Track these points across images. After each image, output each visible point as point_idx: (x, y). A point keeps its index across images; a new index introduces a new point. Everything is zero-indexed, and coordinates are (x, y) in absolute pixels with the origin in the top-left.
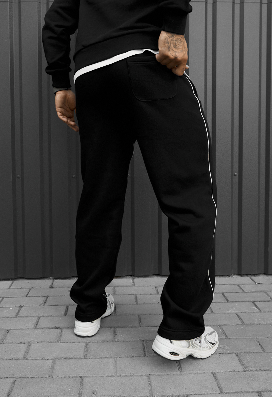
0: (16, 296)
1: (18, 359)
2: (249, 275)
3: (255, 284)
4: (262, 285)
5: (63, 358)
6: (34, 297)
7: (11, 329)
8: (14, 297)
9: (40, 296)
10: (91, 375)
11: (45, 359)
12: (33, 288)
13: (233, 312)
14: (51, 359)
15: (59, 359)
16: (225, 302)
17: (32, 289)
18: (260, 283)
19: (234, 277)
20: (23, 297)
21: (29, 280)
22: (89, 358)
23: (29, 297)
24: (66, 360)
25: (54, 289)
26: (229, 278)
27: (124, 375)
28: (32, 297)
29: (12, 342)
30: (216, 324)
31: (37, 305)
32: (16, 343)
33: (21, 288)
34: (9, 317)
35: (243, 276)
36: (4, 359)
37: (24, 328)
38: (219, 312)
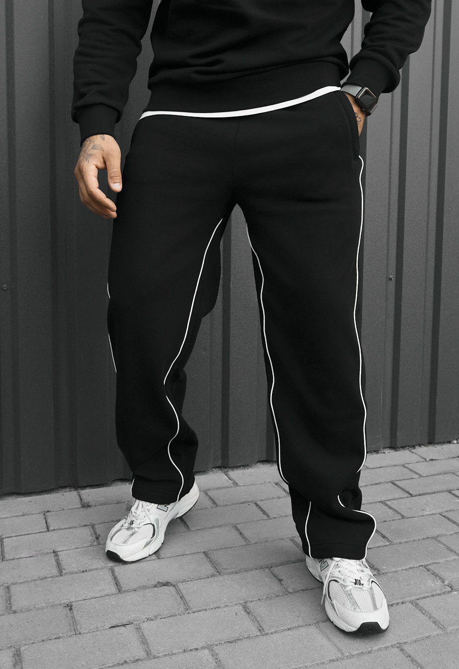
0: (26, 533)
1: (137, 660)
2: (406, 447)
3: (427, 461)
4: (437, 461)
5: (223, 642)
6: (65, 528)
7: (72, 600)
8: (22, 534)
9: (75, 527)
10: (302, 665)
11: (191, 650)
12: (48, 511)
13: (434, 512)
14: (202, 648)
15: (217, 645)
16: (407, 497)
17: (48, 513)
18: (433, 459)
19: (386, 452)
20: (41, 532)
21: (28, 496)
22: (272, 633)
23: (54, 530)
24: (232, 644)
25: (92, 508)
26: (379, 455)
27: (356, 652)
28: (61, 529)
29: (97, 628)
30: (426, 537)
31: (86, 545)
32: (105, 628)
33: (23, 515)
34: (46, 578)
35: (398, 449)
36: (110, 665)
37: (97, 595)
38: (414, 516)
